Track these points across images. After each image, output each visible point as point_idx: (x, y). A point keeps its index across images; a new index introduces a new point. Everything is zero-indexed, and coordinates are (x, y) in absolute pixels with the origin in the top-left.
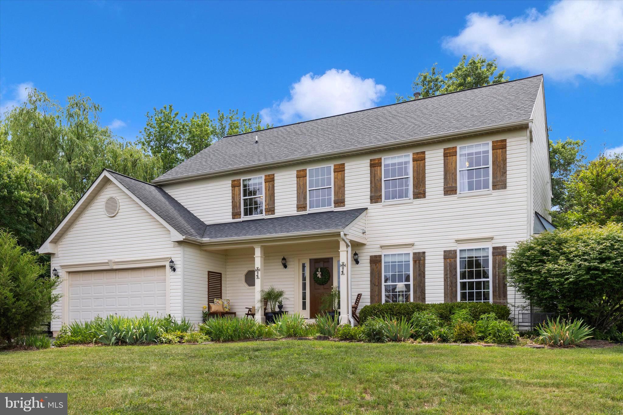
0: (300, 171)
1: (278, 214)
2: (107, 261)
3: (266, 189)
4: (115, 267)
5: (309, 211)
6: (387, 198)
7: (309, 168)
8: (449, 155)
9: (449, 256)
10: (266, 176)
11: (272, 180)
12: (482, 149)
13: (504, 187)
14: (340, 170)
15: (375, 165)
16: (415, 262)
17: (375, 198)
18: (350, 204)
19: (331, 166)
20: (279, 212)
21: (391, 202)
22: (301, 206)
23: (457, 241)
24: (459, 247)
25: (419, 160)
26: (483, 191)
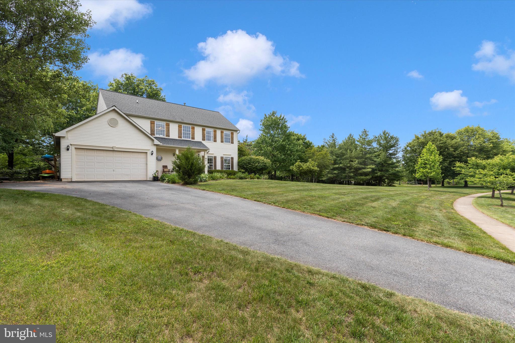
0: (180, 125)
1: (170, 138)
2: (112, 146)
3: (166, 128)
4: (116, 150)
5: (183, 139)
6: (207, 140)
7: (183, 125)
8: (222, 132)
9: (222, 158)
10: (166, 123)
11: (169, 125)
12: (229, 133)
13: (233, 143)
14: (193, 128)
15: (203, 130)
16: (214, 159)
17: (204, 139)
18: (196, 140)
19: (191, 126)
20: (172, 137)
21: (208, 141)
22: (180, 137)
23: (224, 155)
24: (224, 156)
25: (215, 132)
26: (229, 143)
